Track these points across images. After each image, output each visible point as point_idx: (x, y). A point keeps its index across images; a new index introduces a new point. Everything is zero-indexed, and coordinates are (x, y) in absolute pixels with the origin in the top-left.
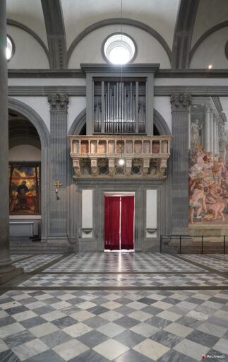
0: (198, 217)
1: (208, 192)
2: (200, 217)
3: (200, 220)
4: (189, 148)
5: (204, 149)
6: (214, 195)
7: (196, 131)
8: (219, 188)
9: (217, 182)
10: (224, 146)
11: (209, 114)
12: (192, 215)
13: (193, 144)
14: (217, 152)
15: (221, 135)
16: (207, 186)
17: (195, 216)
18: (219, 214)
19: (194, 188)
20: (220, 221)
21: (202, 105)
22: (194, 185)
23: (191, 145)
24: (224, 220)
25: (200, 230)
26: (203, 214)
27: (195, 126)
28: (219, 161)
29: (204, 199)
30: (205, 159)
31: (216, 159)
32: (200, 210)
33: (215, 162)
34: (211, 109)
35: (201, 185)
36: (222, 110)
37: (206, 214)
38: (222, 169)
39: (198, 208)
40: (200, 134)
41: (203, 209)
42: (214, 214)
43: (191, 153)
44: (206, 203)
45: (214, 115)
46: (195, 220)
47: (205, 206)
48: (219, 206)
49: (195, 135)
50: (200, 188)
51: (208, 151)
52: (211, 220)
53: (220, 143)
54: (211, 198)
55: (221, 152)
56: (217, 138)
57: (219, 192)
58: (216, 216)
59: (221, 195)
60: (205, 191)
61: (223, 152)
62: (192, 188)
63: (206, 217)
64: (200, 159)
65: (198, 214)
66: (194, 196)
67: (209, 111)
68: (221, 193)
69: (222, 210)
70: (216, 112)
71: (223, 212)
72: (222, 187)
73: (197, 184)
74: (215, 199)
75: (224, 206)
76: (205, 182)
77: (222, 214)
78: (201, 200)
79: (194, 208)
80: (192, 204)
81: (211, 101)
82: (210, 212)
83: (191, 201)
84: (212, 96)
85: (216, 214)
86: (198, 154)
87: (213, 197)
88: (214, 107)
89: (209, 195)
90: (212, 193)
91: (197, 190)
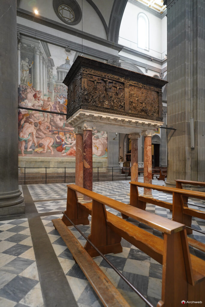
0: (29, 150)
1: (38, 128)
2: (31, 150)
3: (31, 153)
4: (19, 83)
5: (34, 87)
6: (43, 131)
7: (26, 68)
8: (49, 125)
9: (46, 119)
10: (52, 88)
11: (38, 56)
12: (23, 148)
13: (23, 81)
14: (46, 91)
15: (50, 78)
16: (37, 121)
17: (26, 148)
18: (49, 148)
19: (25, 122)
20: (49, 154)
21: (32, 46)
22: (24, 119)
23: (21, 81)
24: (53, 153)
25: (31, 162)
26: (33, 147)
27: (25, 63)
28: (48, 101)
29: (34, 133)
30: (35, 96)
31: (46, 98)
32: (30, 144)
33: (44, 101)
34: (40, 52)
35: (31, 120)
36: (50, 56)
37: (37, 147)
38: (51, 108)
39: (29, 141)
40: (30, 72)
41: (34, 142)
42: (44, 148)
43: (21, 89)
44: (36, 137)
45: (43, 58)
46: (26, 152)
47: (35, 140)
48: (48, 141)
49: (25, 72)
50: (31, 123)
51: (38, 89)
52: (41, 153)
53: (49, 85)
54: (41, 133)
55: (50, 92)
56: (46, 80)
57: (48, 128)
58: (46, 150)
59: (50, 131)
60: (36, 126)
61: (52, 93)
62: (22, 122)
63: (37, 150)
64: (30, 96)
65: (29, 146)
66: (24, 130)
67: (38, 53)
68: (50, 129)
69: (51, 144)
70: (45, 55)
71: (51, 146)
72: (50, 124)
73: (27, 118)
74: (45, 134)
75: (53, 141)
76: (35, 117)
77: (51, 148)
78: (31, 134)
79: (25, 141)
80: (23, 136)
81: (40, 45)
82: (40, 146)
83: (21, 134)
84: (41, 40)
85: (46, 147)
86: (29, 90)
87: (43, 132)
88: (43, 50)
89: (39, 130)
90: (42, 128)
91: (27, 125)
